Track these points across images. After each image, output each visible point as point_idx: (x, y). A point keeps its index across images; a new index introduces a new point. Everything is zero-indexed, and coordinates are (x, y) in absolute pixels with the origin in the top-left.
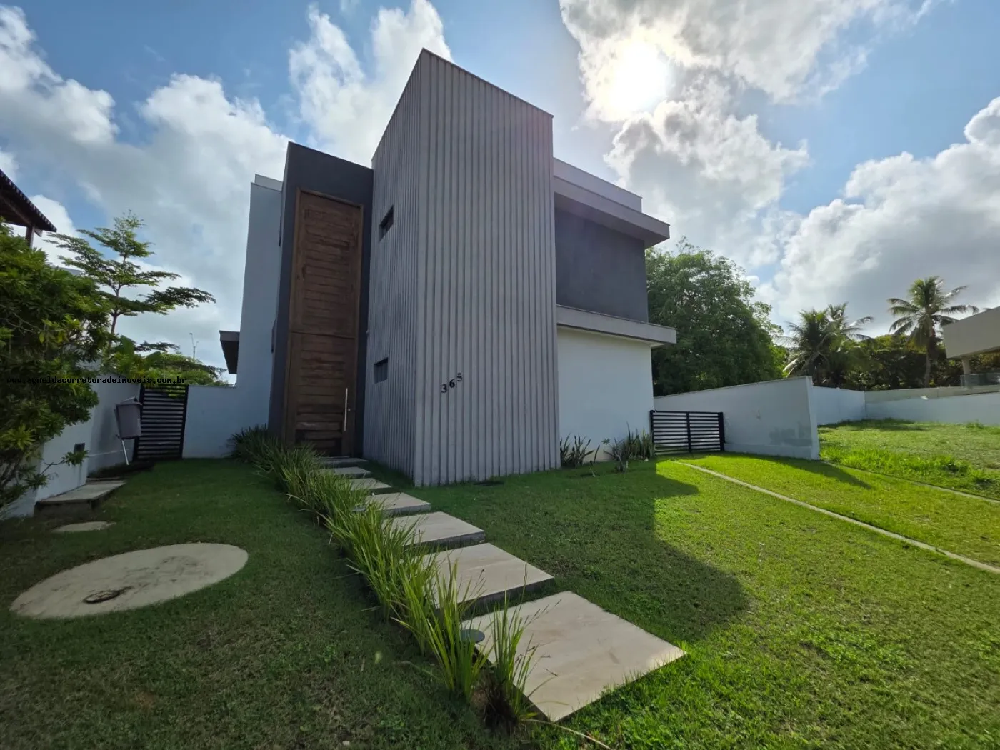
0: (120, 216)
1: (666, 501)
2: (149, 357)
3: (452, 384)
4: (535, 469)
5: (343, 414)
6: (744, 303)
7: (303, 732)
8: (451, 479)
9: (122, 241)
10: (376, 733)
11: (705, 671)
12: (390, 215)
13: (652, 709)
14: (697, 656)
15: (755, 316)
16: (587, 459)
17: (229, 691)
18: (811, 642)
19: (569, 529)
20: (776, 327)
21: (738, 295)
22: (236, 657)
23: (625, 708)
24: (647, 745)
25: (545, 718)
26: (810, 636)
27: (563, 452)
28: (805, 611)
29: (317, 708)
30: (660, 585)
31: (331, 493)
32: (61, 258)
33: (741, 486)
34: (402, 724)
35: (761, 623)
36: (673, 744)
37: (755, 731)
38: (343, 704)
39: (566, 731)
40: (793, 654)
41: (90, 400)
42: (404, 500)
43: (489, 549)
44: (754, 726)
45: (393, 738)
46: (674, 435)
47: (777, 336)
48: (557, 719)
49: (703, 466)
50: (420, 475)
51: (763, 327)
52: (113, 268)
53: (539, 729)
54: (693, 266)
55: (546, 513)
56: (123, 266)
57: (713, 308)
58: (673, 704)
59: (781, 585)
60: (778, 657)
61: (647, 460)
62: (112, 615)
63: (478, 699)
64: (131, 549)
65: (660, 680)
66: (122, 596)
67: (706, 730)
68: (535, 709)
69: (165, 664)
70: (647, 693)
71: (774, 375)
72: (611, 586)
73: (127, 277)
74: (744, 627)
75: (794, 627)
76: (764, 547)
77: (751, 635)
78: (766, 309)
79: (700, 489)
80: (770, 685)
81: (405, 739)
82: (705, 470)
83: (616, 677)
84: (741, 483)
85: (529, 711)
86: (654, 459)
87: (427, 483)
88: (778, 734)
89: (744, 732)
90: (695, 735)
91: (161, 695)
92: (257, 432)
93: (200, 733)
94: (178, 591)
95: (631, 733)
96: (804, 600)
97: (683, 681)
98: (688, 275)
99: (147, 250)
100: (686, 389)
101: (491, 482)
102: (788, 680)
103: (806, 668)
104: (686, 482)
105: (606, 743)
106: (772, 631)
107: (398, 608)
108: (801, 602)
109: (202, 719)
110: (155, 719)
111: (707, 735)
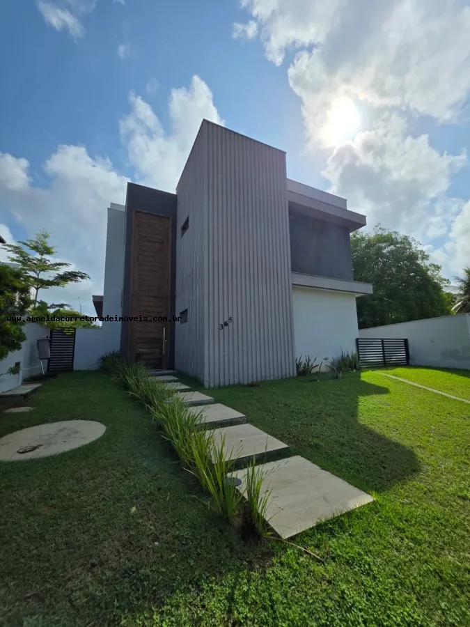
0: (39, 233)
1: (366, 397)
2: (55, 312)
3: (226, 324)
4: (280, 377)
5: (162, 343)
6: (423, 265)
7: (132, 535)
8: (227, 384)
9: (40, 246)
10: (174, 539)
11: (388, 512)
12: (187, 222)
13: (350, 535)
14: (383, 501)
15: (429, 273)
16: (314, 371)
17: (92, 508)
18: (466, 495)
19: (300, 415)
20: (445, 280)
21: (417, 259)
22: (96, 488)
23: (332, 533)
24: (346, 559)
25: (279, 536)
26: (465, 491)
27: (298, 366)
28: (463, 474)
29: (140, 521)
30: (360, 453)
31: (154, 391)
32: (9, 258)
33: (420, 388)
34: (190, 534)
35: (430, 481)
36: (363, 559)
37: (422, 554)
38: (156, 519)
39: (292, 546)
40: (452, 503)
41: (22, 338)
42: (197, 396)
43: (248, 427)
44: (421, 551)
45: (184, 542)
46: (374, 355)
47: (446, 286)
48: (286, 537)
49: (394, 375)
50: (208, 380)
51: (436, 281)
52: (35, 262)
53: (274, 543)
54: (385, 242)
55: (286, 405)
56: (40, 260)
57: (399, 269)
58: (365, 532)
59: (446, 456)
60: (441, 505)
61: (355, 371)
62: (31, 460)
63: (237, 522)
64: (43, 423)
65: (357, 516)
66: (37, 450)
67: (387, 551)
68: (272, 530)
69: (58, 490)
70: (347, 524)
71: (445, 312)
72: (327, 453)
73: (43, 266)
74: (416, 484)
75: (454, 485)
76: (434, 430)
77: (422, 489)
78: (438, 268)
79: (391, 390)
80: (434, 524)
81: (191, 543)
82: (394, 377)
83: (326, 513)
84: (421, 386)
85: (268, 530)
86: (360, 370)
87: (212, 385)
88: (439, 557)
89: (414, 554)
90: (379, 554)
91: (55, 508)
92: (113, 355)
93: (75, 531)
94: (67, 448)
95: (335, 550)
96: (462, 466)
97: (372, 517)
98: (381, 249)
99: (53, 250)
100: (382, 324)
101: (252, 385)
102: (448, 521)
103: (462, 514)
104: (381, 385)
105: (318, 555)
106: (438, 487)
107: (190, 462)
108: (460, 468)
109: (76, 523)
110: (51, 521)
111: (387, 555)
